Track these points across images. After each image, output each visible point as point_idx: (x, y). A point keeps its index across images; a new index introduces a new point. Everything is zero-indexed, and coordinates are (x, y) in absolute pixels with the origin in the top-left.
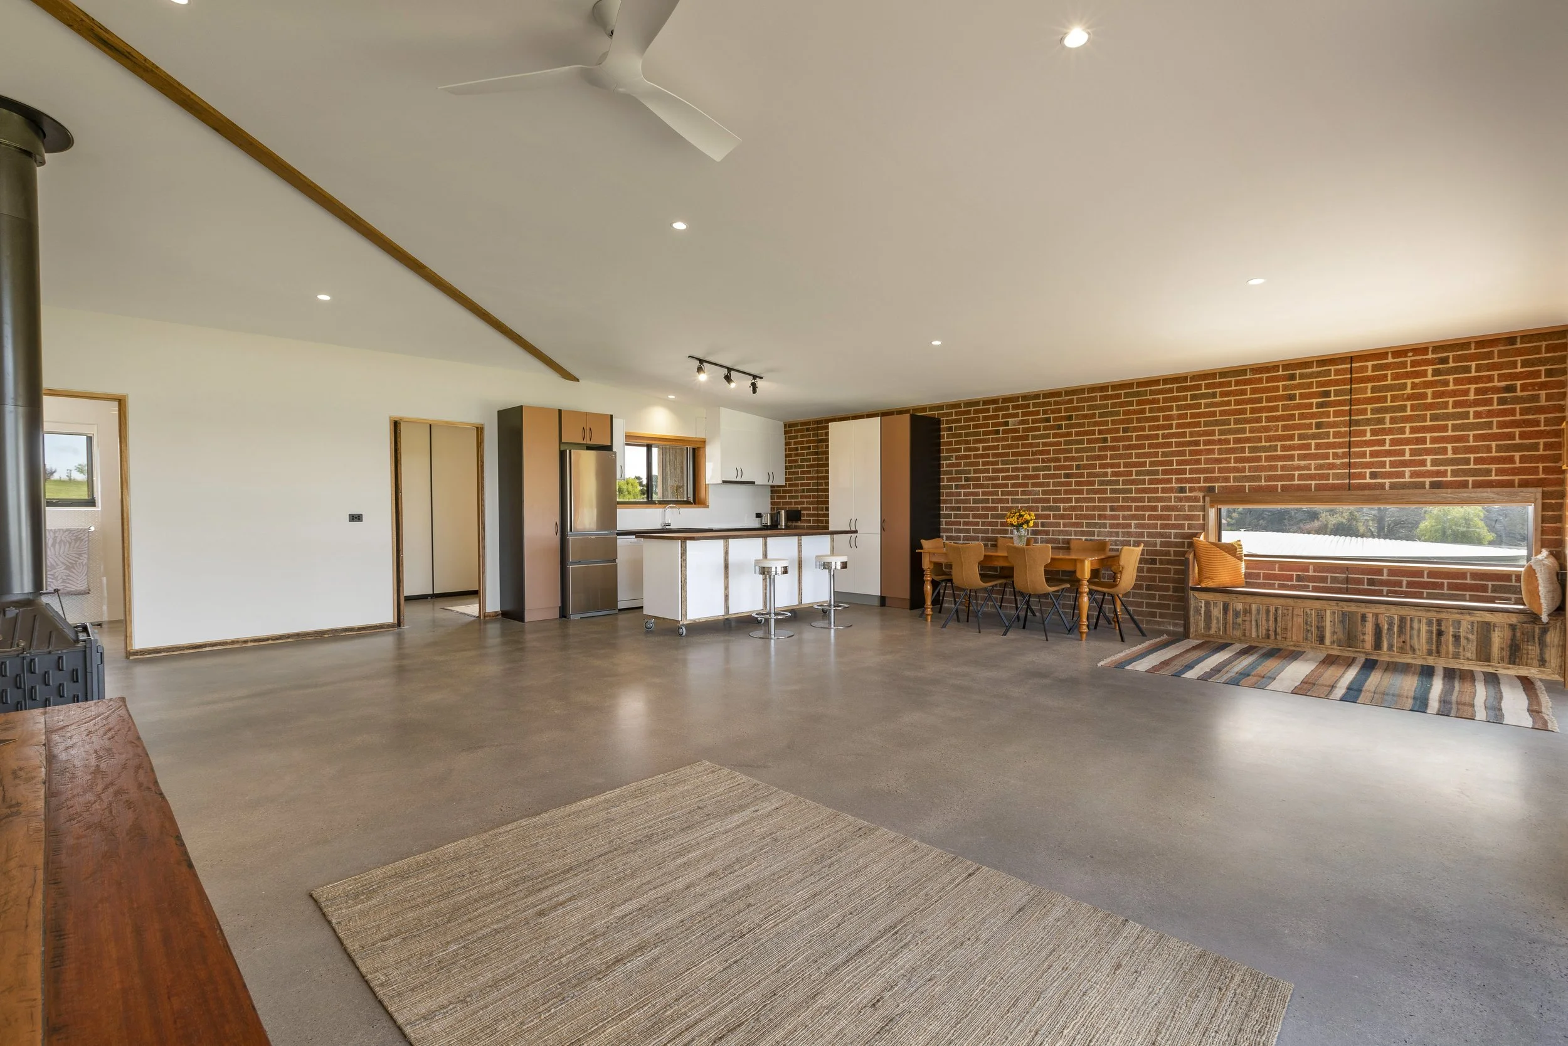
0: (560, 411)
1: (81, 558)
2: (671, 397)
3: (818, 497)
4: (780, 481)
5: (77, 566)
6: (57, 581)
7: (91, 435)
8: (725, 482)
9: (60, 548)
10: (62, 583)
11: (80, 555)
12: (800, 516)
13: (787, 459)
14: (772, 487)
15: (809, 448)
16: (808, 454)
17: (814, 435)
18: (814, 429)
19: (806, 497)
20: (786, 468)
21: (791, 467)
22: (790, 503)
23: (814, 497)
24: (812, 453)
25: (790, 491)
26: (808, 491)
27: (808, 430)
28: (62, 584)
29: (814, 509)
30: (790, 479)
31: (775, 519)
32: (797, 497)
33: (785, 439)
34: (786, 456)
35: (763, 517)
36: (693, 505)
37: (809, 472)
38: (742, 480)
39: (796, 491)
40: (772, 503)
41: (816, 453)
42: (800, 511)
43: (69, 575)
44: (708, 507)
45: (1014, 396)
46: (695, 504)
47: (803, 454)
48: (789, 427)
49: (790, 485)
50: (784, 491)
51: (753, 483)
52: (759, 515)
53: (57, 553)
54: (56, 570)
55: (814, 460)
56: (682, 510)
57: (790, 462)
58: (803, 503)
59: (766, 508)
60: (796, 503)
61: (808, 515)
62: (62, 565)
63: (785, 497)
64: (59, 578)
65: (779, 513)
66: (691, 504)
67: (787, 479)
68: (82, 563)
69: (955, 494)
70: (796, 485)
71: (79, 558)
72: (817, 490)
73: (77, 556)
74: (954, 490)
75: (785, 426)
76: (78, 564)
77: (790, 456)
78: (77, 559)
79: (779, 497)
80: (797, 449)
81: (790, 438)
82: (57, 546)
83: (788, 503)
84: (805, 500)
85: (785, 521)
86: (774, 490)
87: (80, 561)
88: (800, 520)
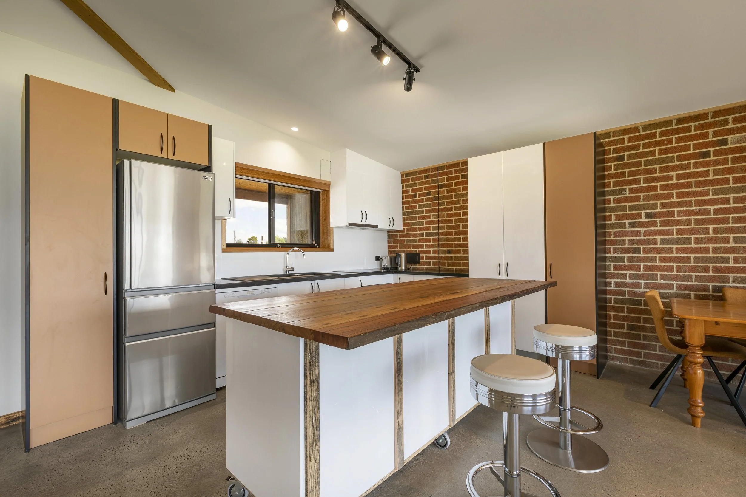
0: (116, 103)
2: (295, 129)
3: (439, 240)
4: (398, 226)
8: (350, 224)
12: (419, 259)
13: (405, 206)
14: (389, 232)
15: (428, 194)
16: (427, 200)
17: (434, 182)
18: (433, 176)
19: (426, 241)
20: (404, 214)
21: (409, 213)
22: (409, 247)
23: (434, 240)
24: (432, 199)
25: (409, 236)
26: (427, 235)
27: (427, 177)
29: (434, 252)
30: (408, 224)
31: (395, 261)
32: (415, 241)
33: (403, 188)
34: (404, 203)
35: (384, 260)
36: (318, 249)
37: (429, 217)
38: (367, 223)
39: (414, 235)
40: (389, 247)
41: (437, 199)
42: (419, 254)
44: (332, 250)
45: (737, 105)
46: (319, 247)
47: (422, 201)
48: (406, 177)
49: (408, 230)
50: (401, 236)
51: (376, 227)
52: (378, 258)
55: (434, 205)
56: (308, 254)
57: (407, 208)
58: (422, 246)
59: (383, 251)
60: (414, 247)
61: (428, 258)
63: (402, 241)
65: (400, 256)
66: (316, 247)
67: (404, 225)
69: (629, 233)
70: (415, 230)
72: (438, 234)
74: (627, 229)
75: (402, 175)
77: (408, 202)
79: (396, 242)
80: (415, 196)
81: (407, 186)
83: (405, 247)
84: (424, 244)
85: (405, 264)
86: (391, 234)
88: (419, 262)
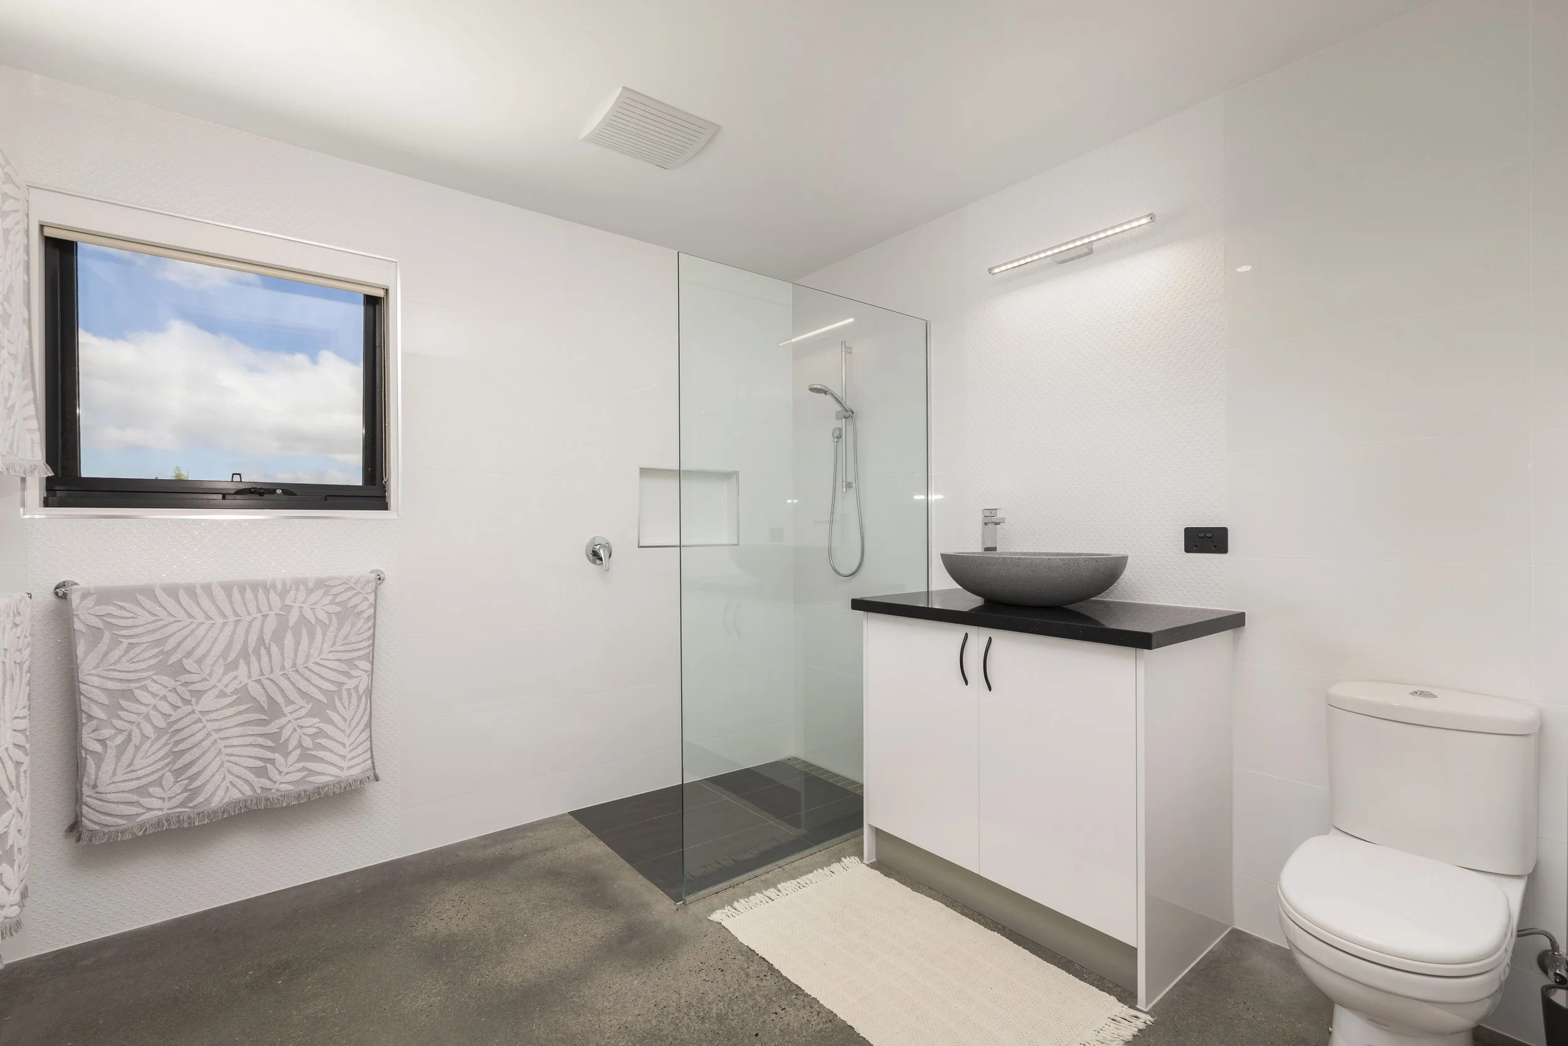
1: (354, 672)
5: (341, 699)
6: (286, 755)
7: (380, 293)
9: (297, 644)
10: (298, 761)
11: (350, 662)
28: (300, 765)
43: (321, 733)
53: (288, 664)
54: (283, 721)
62: (300, 702)
64: (293, 744)
68: (356, 688)
71: (347, 674)
73: (345, 668)
76: (345, 693)
78: (342, 679)
82: (289, 639)
87: (351, 684)
